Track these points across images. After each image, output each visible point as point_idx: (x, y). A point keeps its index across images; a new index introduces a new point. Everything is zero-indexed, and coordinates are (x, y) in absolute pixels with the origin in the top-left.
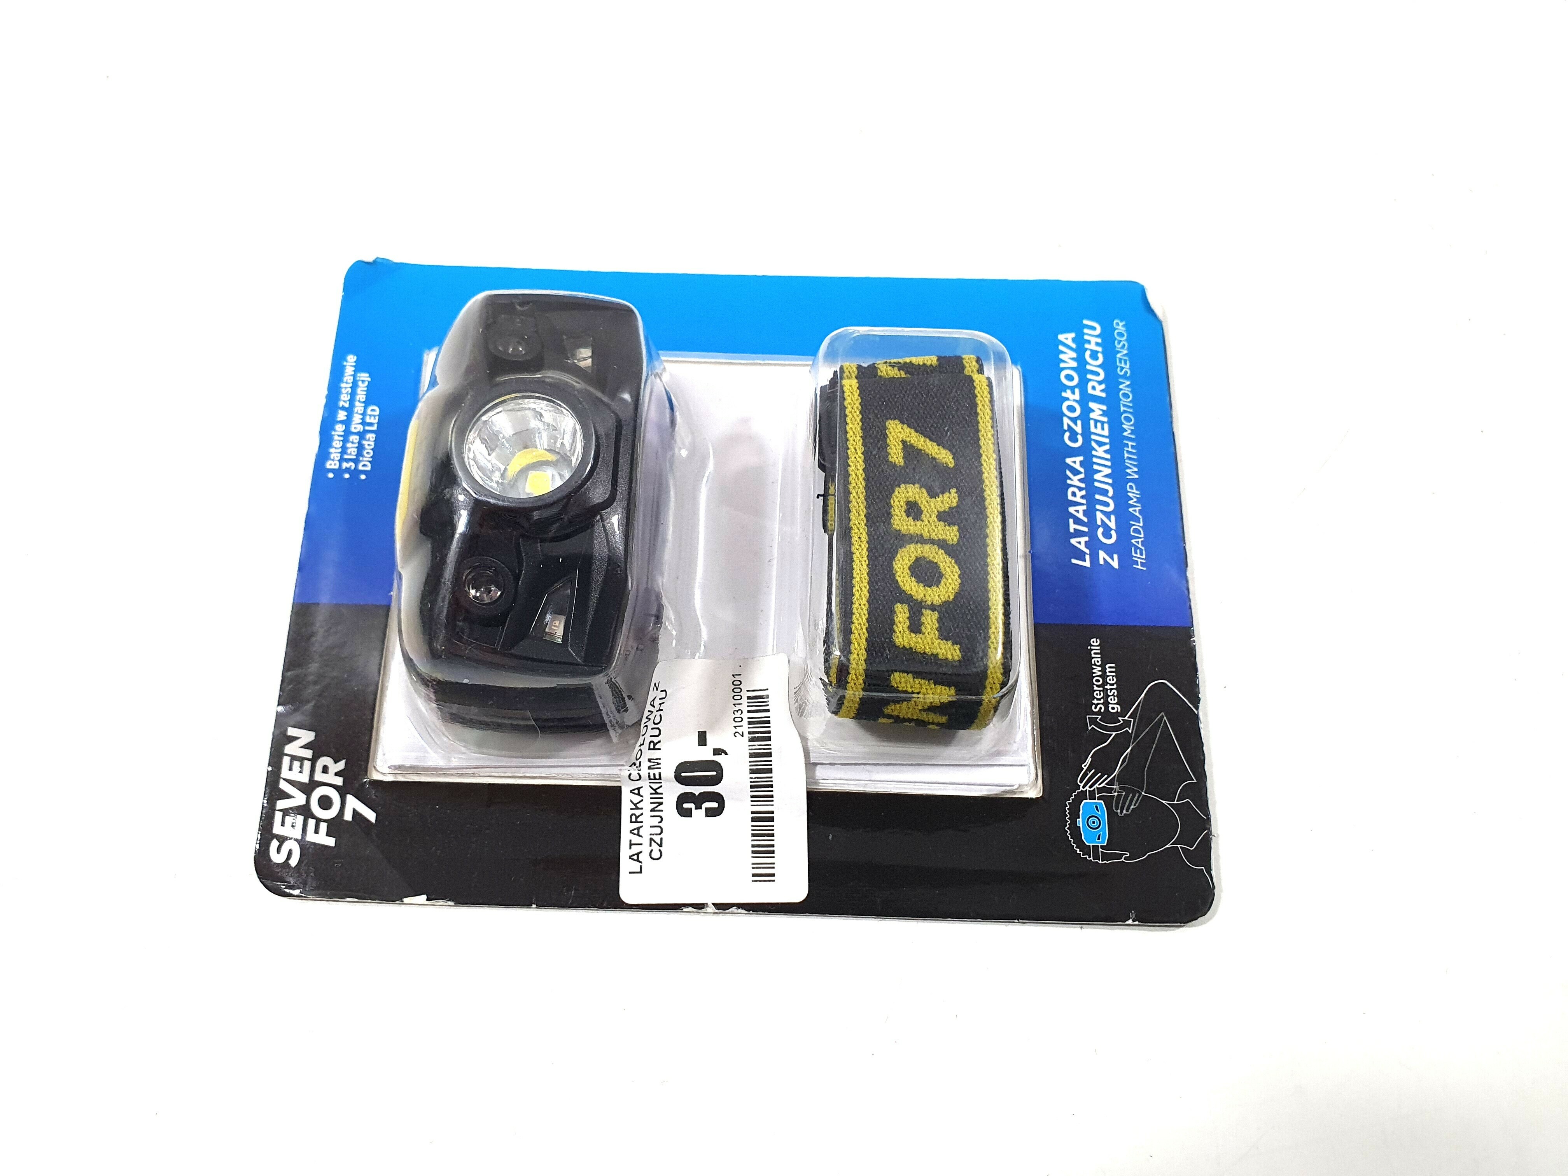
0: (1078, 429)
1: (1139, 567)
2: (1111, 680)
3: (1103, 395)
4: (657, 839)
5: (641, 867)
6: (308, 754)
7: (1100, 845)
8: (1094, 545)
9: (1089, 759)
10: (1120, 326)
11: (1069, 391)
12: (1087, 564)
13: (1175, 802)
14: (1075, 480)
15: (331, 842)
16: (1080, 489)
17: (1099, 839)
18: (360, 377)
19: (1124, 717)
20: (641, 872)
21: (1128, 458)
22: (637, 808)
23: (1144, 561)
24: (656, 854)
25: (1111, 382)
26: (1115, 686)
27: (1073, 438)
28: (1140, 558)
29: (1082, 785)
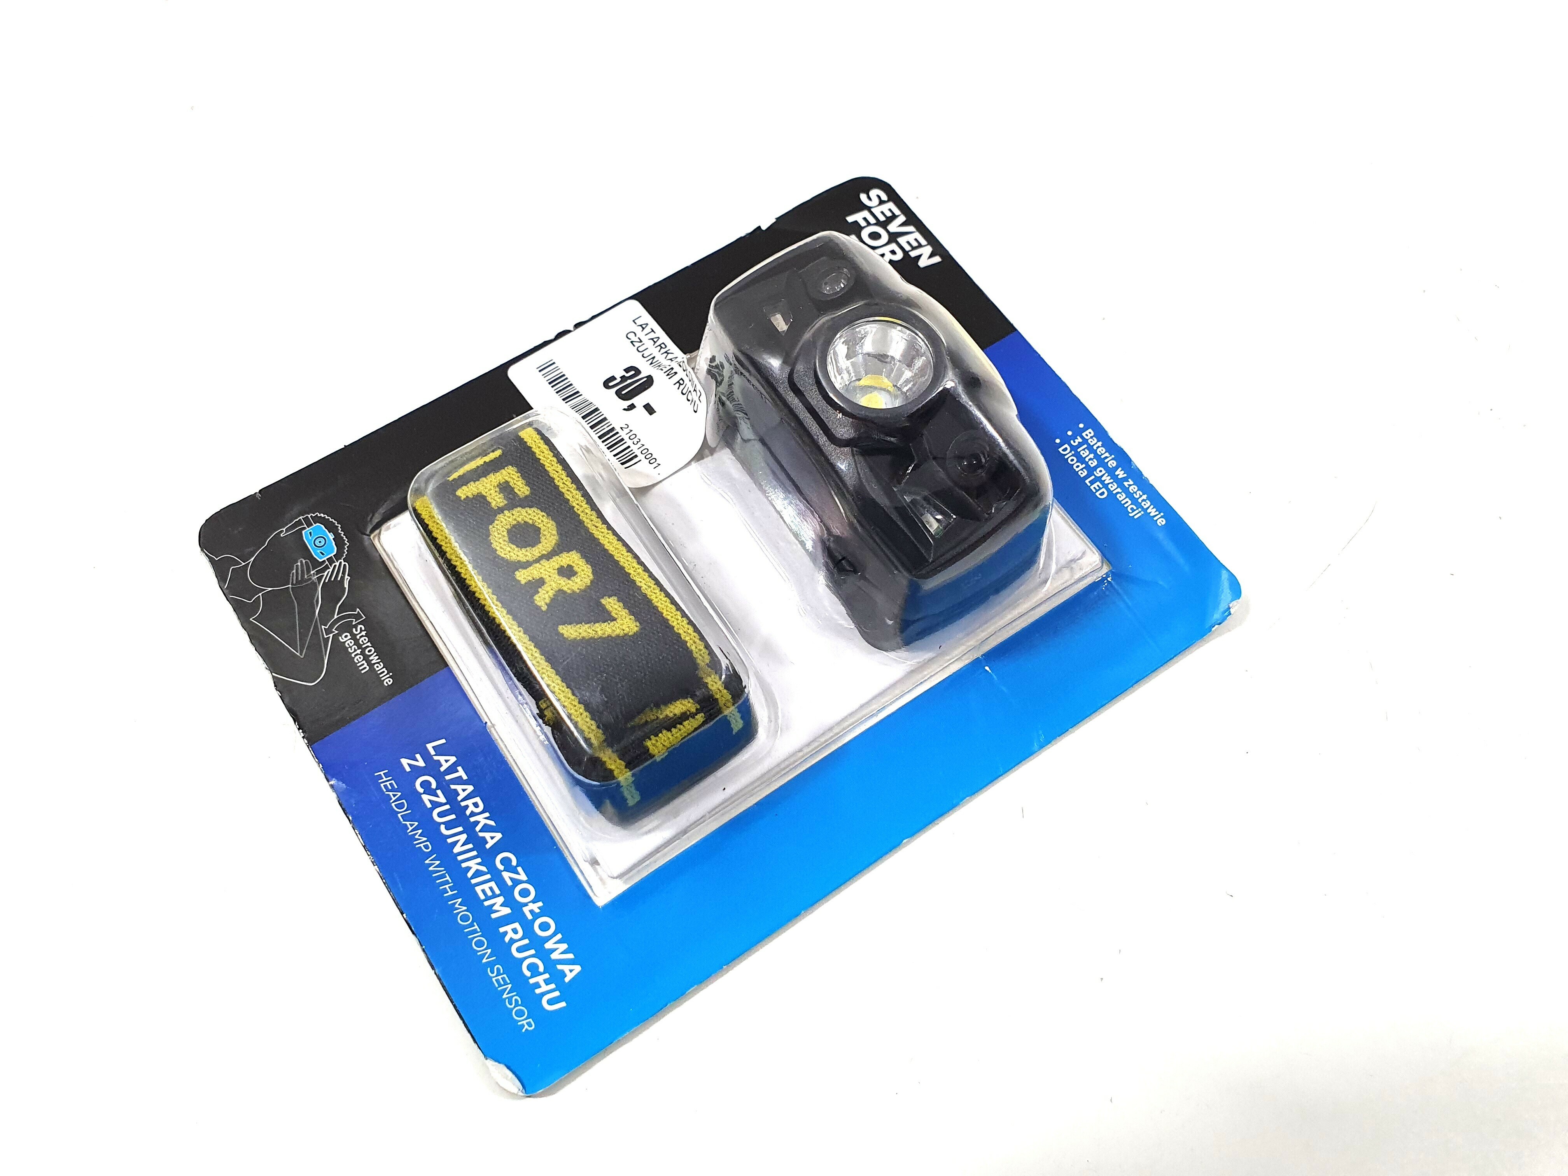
0: (506, 875)
1: (382, 773)
2: (358, 659)
3: (502, 930)
4: (637, 344)
5: (635, 323)
6: (913, 254)
7: (308, 529)
8: (432, 768)
9: (346, 586)
10: (526, 1024)
11: (537, 911)
12: (430, 746)
13: (260, 594)
14: (482, 820)
15: (850, 219)
16: (473, 814)
17: (310, 533)
18: (1140, 512)
19: (333, 635)
20: (634, 321)
21: (443, 876)
22: (666, 352)
23: (380, 781)
24: (631, 336)
25: (501, 947)
26: (353, 655)
27: (506, 862)
28: (386, 782)
29: (343, 563)
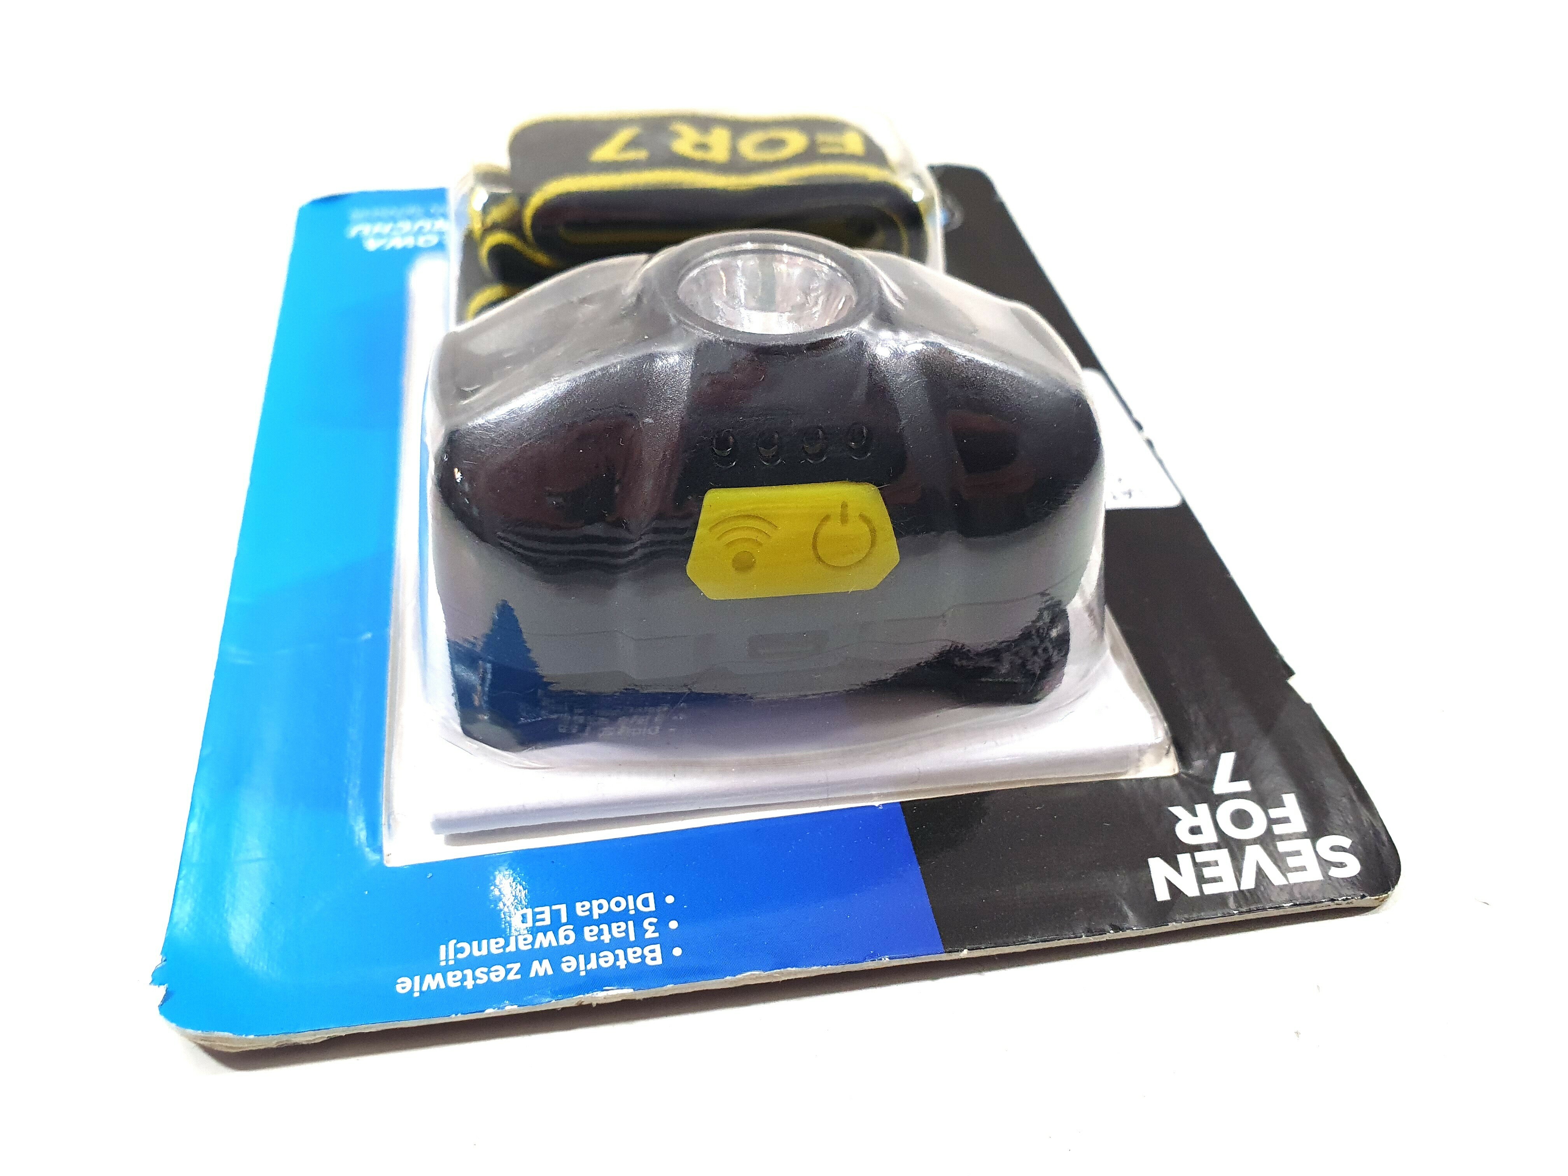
6: (1184, 859)
15: (1290, 800)
18: (447, 960)
20: (1141, 491)
